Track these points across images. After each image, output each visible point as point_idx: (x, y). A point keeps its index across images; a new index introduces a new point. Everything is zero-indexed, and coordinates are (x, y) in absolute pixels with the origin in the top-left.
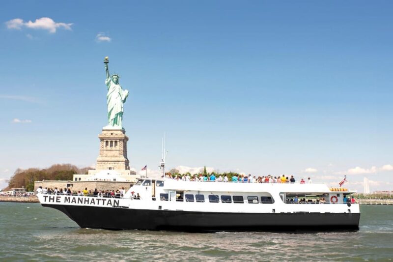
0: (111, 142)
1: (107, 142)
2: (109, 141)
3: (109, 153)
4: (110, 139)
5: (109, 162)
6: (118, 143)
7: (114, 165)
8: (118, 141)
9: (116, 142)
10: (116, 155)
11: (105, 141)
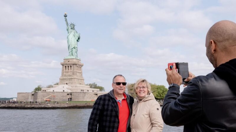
0: (68, 66)
1: (66, 67)
2: (67, 66)
3: (67, 74)
4: (67, 65)
5: (67, 80)
6: (72, 67)
7: (69, 81)
8: (72, 65)
9: (71, 66)
10: (71, 75)
11: (65, 66)
